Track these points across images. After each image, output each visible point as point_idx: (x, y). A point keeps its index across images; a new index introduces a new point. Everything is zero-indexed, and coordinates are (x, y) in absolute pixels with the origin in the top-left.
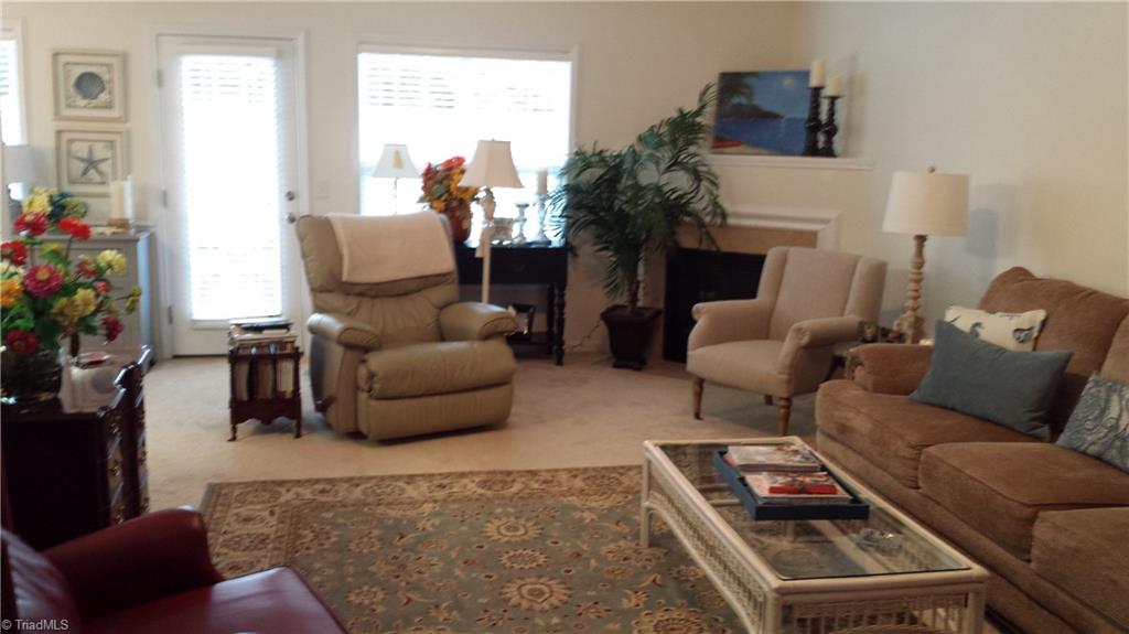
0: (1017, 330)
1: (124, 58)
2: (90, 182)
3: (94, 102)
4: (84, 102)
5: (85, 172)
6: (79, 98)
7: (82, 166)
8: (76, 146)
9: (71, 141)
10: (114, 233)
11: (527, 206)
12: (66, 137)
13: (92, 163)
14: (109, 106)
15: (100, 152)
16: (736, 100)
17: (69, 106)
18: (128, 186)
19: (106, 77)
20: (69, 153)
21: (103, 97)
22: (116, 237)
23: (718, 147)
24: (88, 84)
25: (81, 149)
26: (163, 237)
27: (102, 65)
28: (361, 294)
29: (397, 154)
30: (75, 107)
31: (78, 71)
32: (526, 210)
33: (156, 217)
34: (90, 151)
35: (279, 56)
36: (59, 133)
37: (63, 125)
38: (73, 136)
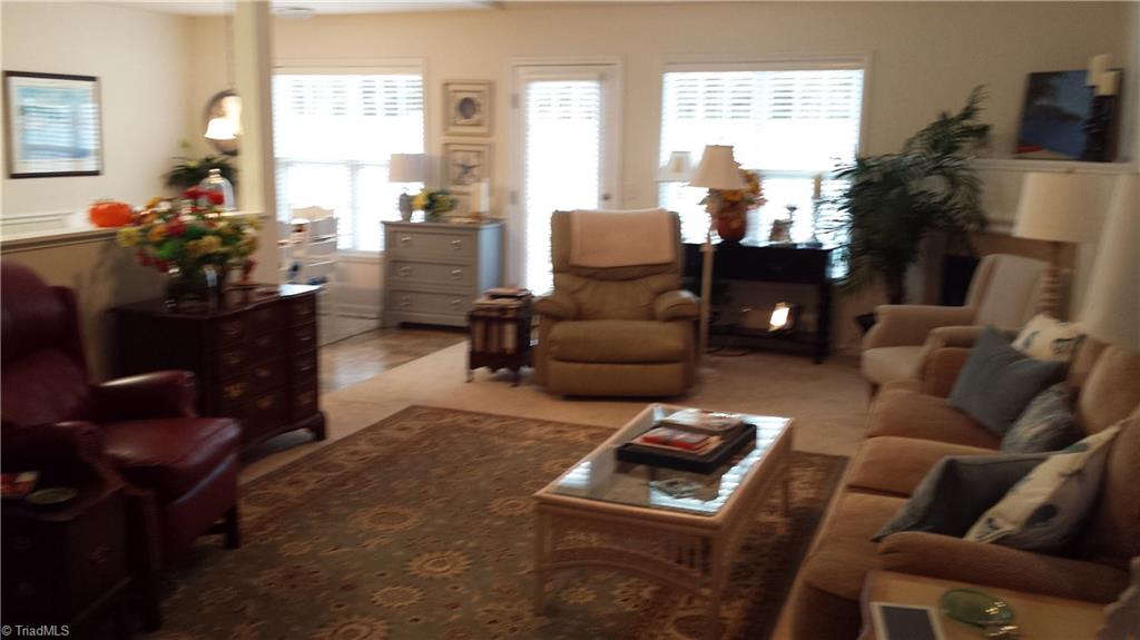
0: (1059, 340)
1: (491, 85)
2: (462, 183)
3: (470, 121)
4: (464, 121)
5: (461, 175)
6: (460, 118)
7: (460, 170)
8: (456, 156)
9: (454, 152)
10: (470, 223)
11: (795, 209)
12: (450, 148)
13: (466, 169)
14: (478, 124)
16: (1043, 102)
17: (454, 124)
18: (483, 187)
19: (478, 102)
20: (452, 161)
21: (476, 117)
22: (471, 226)
23: (1020, 152)
24: (467, 107)
25: (459, 157)
26: (512, 228)
27: (477, 92)
28: (590, 276)
30: (458, 125)
31: (461, 97)
32: (795, 212)
33: (508, 211)
34: (466, 159)
35: (601, 78)
36: (446, 145)
37: (449, 139)
38: (456, 147)
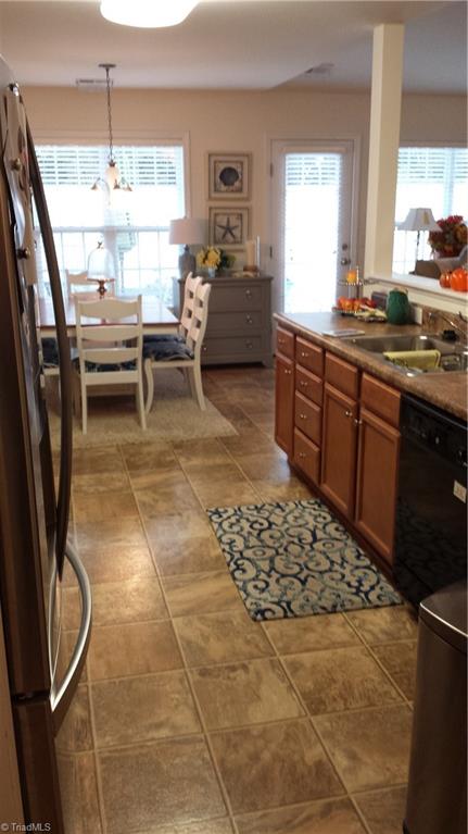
1: (250, 157)
2: (227, 242)
3: (231, 188)
4: (225, 188)
5: (224, 236)
6: (222, 186)
7: (222, 231)
8: (219, 219)
9: (216, 215)
12: (214, 212)
13: (228, 229)
14: (240, 190)
15: (234, 222)
17: (215, 190)
19: (239, 170)
20: (215, 222)
21: (237, 184)
24: (228, 176)
25: (222, 220)
27: (237, 162)
29: (426, 214)
30: (220, 191)
31: (222, 167)
34: (228, 221)
36: (210, 209)
37: (213, 204)
38: (218, 211)
